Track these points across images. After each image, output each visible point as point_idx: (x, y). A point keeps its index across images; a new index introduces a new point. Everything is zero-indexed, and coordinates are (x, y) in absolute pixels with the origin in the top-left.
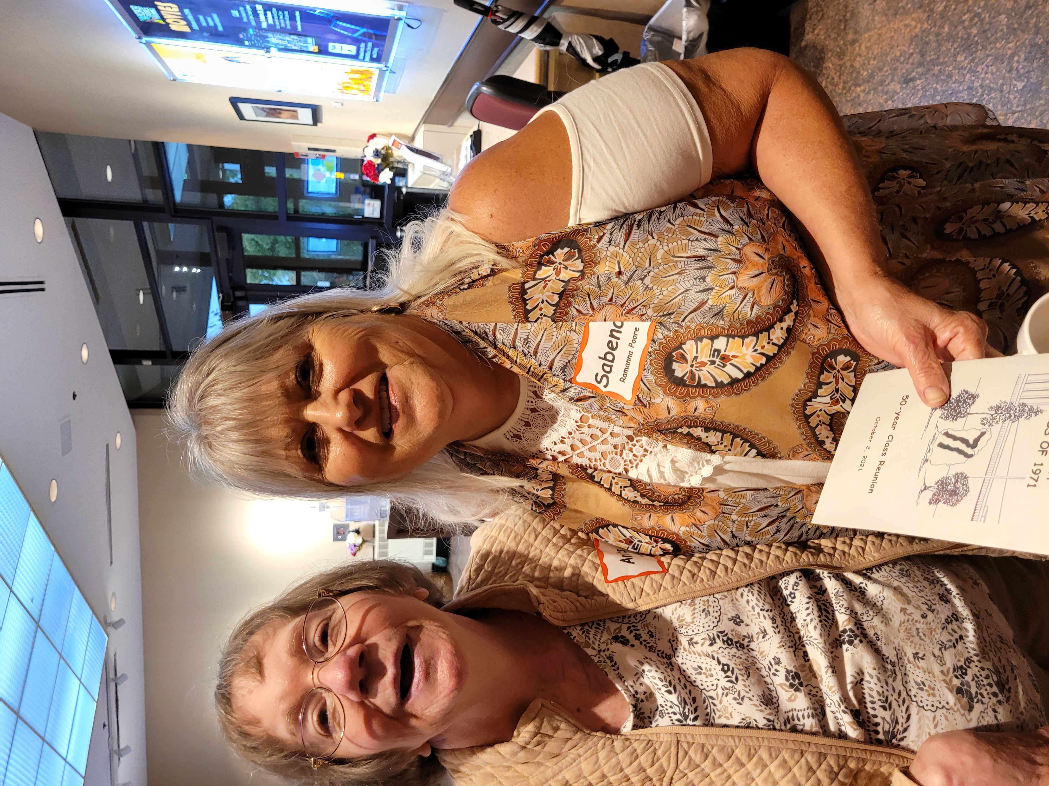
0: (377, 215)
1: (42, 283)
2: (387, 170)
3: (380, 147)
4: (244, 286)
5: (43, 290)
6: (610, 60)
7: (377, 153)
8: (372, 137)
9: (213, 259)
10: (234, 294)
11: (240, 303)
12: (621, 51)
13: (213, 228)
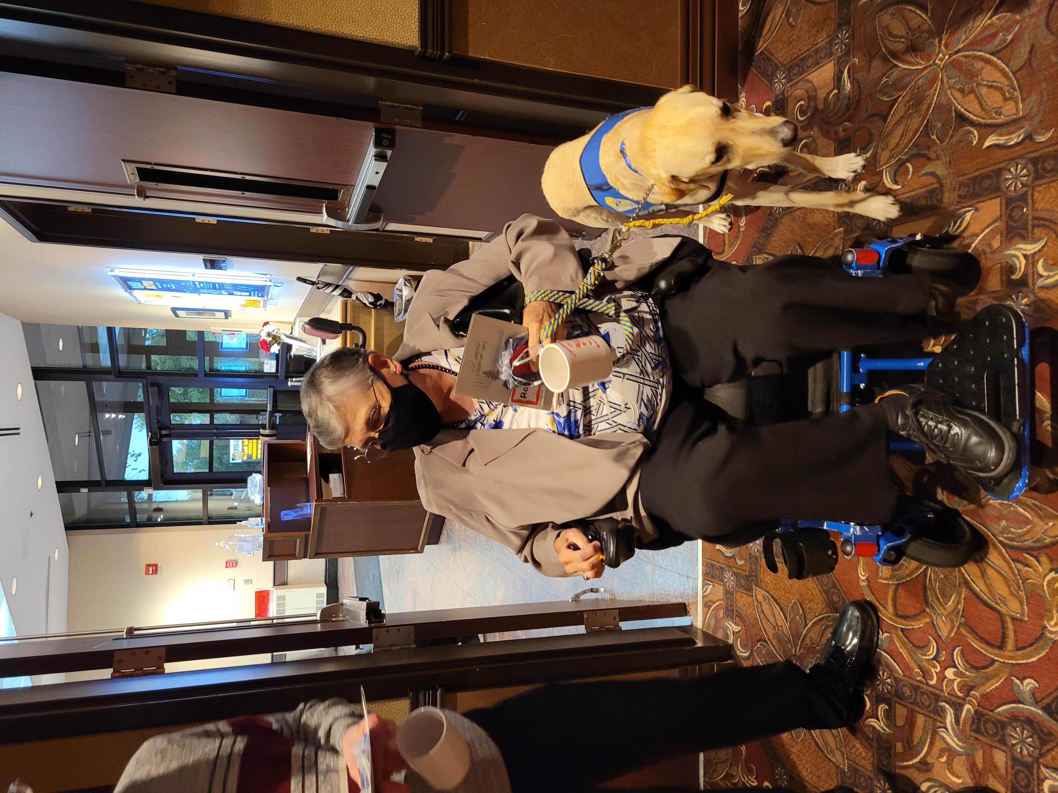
0: (274, 370)
1: (18, 429)
2: (276, 344)
3: (270, 331)
4: (169, 426)
5: (18, 434)
6: (378, 303)
7: (269, 335)
8: (266, 324)
9: (146, 407)
10: (160, 432)
11: (165, 440)
12: (384, 299)
13: (147, 384)
